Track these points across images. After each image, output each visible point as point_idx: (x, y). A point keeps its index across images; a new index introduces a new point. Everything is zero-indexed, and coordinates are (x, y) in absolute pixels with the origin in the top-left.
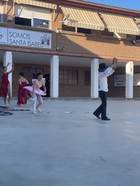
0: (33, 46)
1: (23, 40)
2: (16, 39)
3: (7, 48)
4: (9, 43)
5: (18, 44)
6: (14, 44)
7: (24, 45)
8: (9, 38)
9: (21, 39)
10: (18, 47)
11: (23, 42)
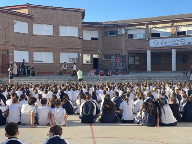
0: (186, 45)
1: (181, 42)
2: (177, 43)
3: (172, 48)
4: (173, 45)
5: (178, 45)
6: (176, 45)
7: (182, 45)
8: (174, 43)
9: (180, 42)
10: (178, 46)
11: (180, 44)
